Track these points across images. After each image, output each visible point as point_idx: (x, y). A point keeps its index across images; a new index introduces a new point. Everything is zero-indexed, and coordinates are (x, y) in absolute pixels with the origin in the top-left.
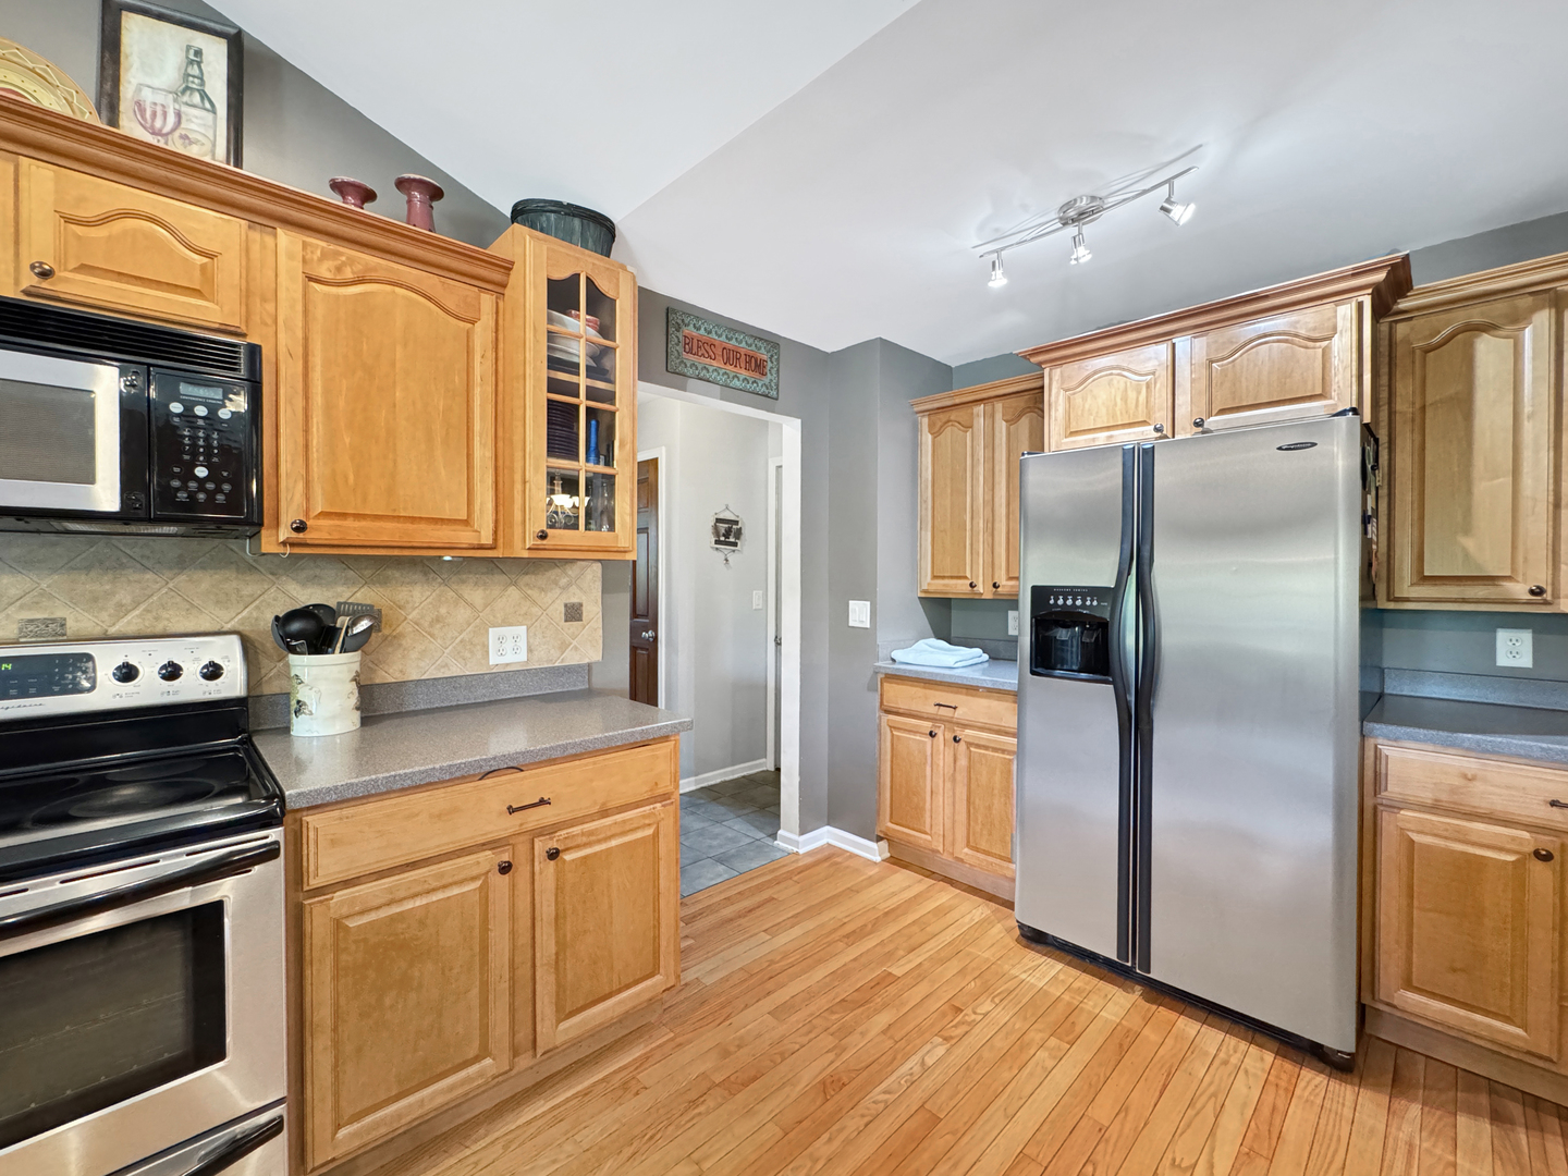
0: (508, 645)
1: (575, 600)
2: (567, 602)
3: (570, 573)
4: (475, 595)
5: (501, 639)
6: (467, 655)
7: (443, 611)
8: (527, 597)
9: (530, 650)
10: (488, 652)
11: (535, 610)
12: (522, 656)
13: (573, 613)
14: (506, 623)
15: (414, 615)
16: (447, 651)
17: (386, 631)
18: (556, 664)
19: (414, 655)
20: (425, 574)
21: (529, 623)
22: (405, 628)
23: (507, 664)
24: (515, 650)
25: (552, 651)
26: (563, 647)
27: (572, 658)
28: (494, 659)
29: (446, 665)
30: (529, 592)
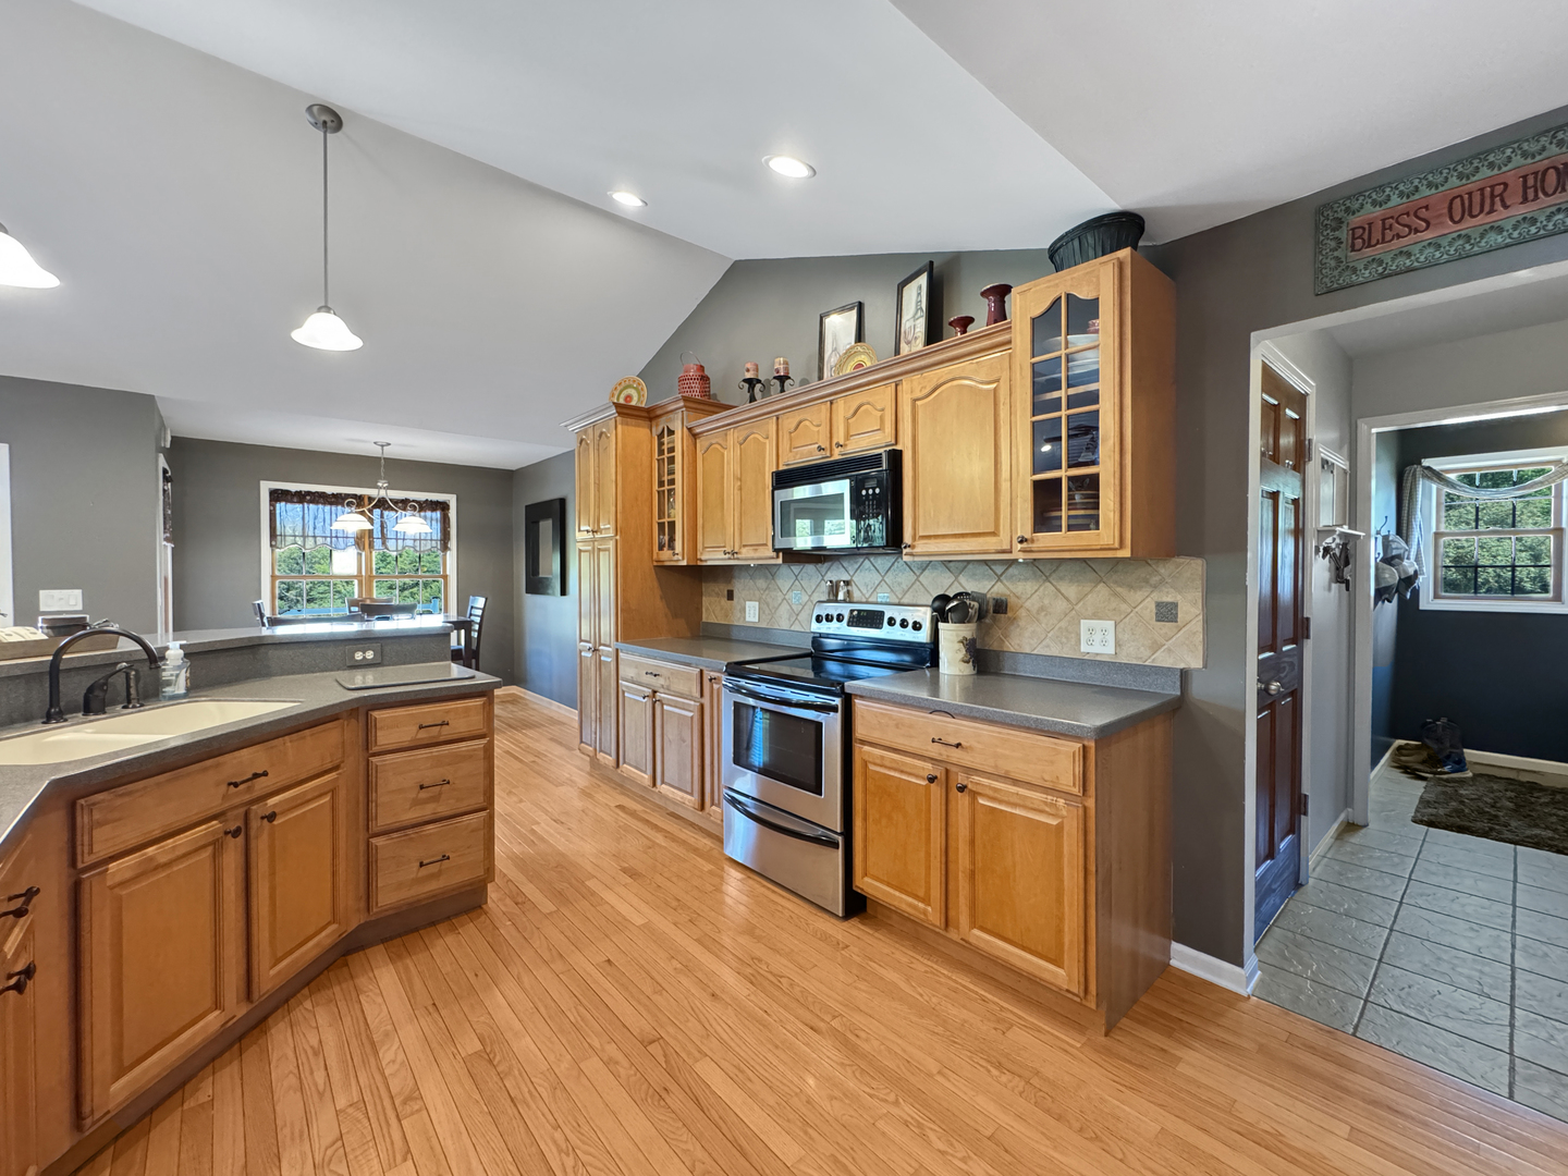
0: (1098, 637)
1: (1169, 599)
2: (1160, 600)
3: (1162, 571)
4: (1071, 590)
5: (1091, 631)
6: (1064, 640)
7: (1046, 602)
8: (1116, 594)
9: (1118, 644)
10: (1080, 640)
11: (1124, 607)
12: (1110, 649)
13: (1167, 613)
14: (1096, 616)
15: (1028, 604)
16: (1050, 635)
17: (1010, 614)
18: (1147, 663)
19: (1027, 634)
20: (1034, 573)
21: (1118, 619)
22: (1022, 613)
23: (1097, 654)
24: (1104, 643)
25: (1142, 649)
26: (1156, 647)
27: (1163, 660)
28: (1084, 648)
29: (1048, 646)
30: (1119, 589)
